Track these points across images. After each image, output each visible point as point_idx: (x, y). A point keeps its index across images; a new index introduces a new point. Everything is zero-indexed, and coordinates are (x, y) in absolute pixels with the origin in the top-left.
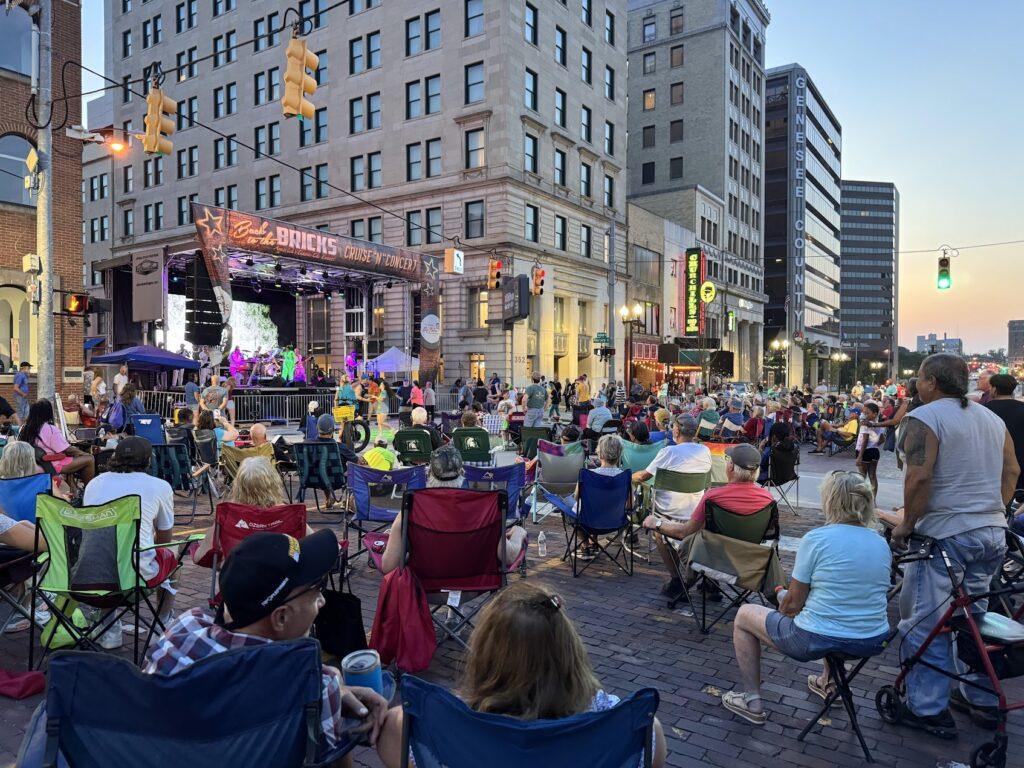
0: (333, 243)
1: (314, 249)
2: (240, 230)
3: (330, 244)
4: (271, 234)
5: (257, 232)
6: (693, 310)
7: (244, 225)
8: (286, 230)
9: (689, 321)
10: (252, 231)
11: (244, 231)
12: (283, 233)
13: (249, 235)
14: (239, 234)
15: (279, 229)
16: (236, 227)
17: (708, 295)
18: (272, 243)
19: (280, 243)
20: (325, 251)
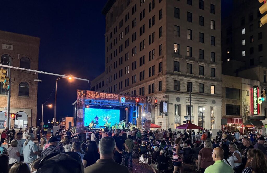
0: (117, 96)
1: (111, 98)
2: (89, 95)
3: (116, 96)
4: (98, 95)
5: (94, 95)
6: (255, 107)
7: (91, 93)
8: (103, 94)
9: (255, 110)
10: (93, 95)
11: (90, 95)
12: (102, 95)
13: (92, 96)
14: (89, 96)
15: (101, 94)
16: (88, 94)
17: (260, 101)
18: (99, 97)
19: (101, 97)
20: (114, 98)
